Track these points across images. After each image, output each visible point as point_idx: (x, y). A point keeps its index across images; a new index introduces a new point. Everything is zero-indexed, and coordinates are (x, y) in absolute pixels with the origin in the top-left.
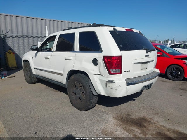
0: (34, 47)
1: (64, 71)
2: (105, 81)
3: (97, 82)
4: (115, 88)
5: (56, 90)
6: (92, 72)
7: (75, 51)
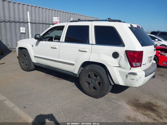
0: (38, 36)
1: (75, 62)
2: (127, 73)
3: (116, 73)
4: (136, 80)
5: (58, 78)
6: (111, 64)
7: (90, 43)
